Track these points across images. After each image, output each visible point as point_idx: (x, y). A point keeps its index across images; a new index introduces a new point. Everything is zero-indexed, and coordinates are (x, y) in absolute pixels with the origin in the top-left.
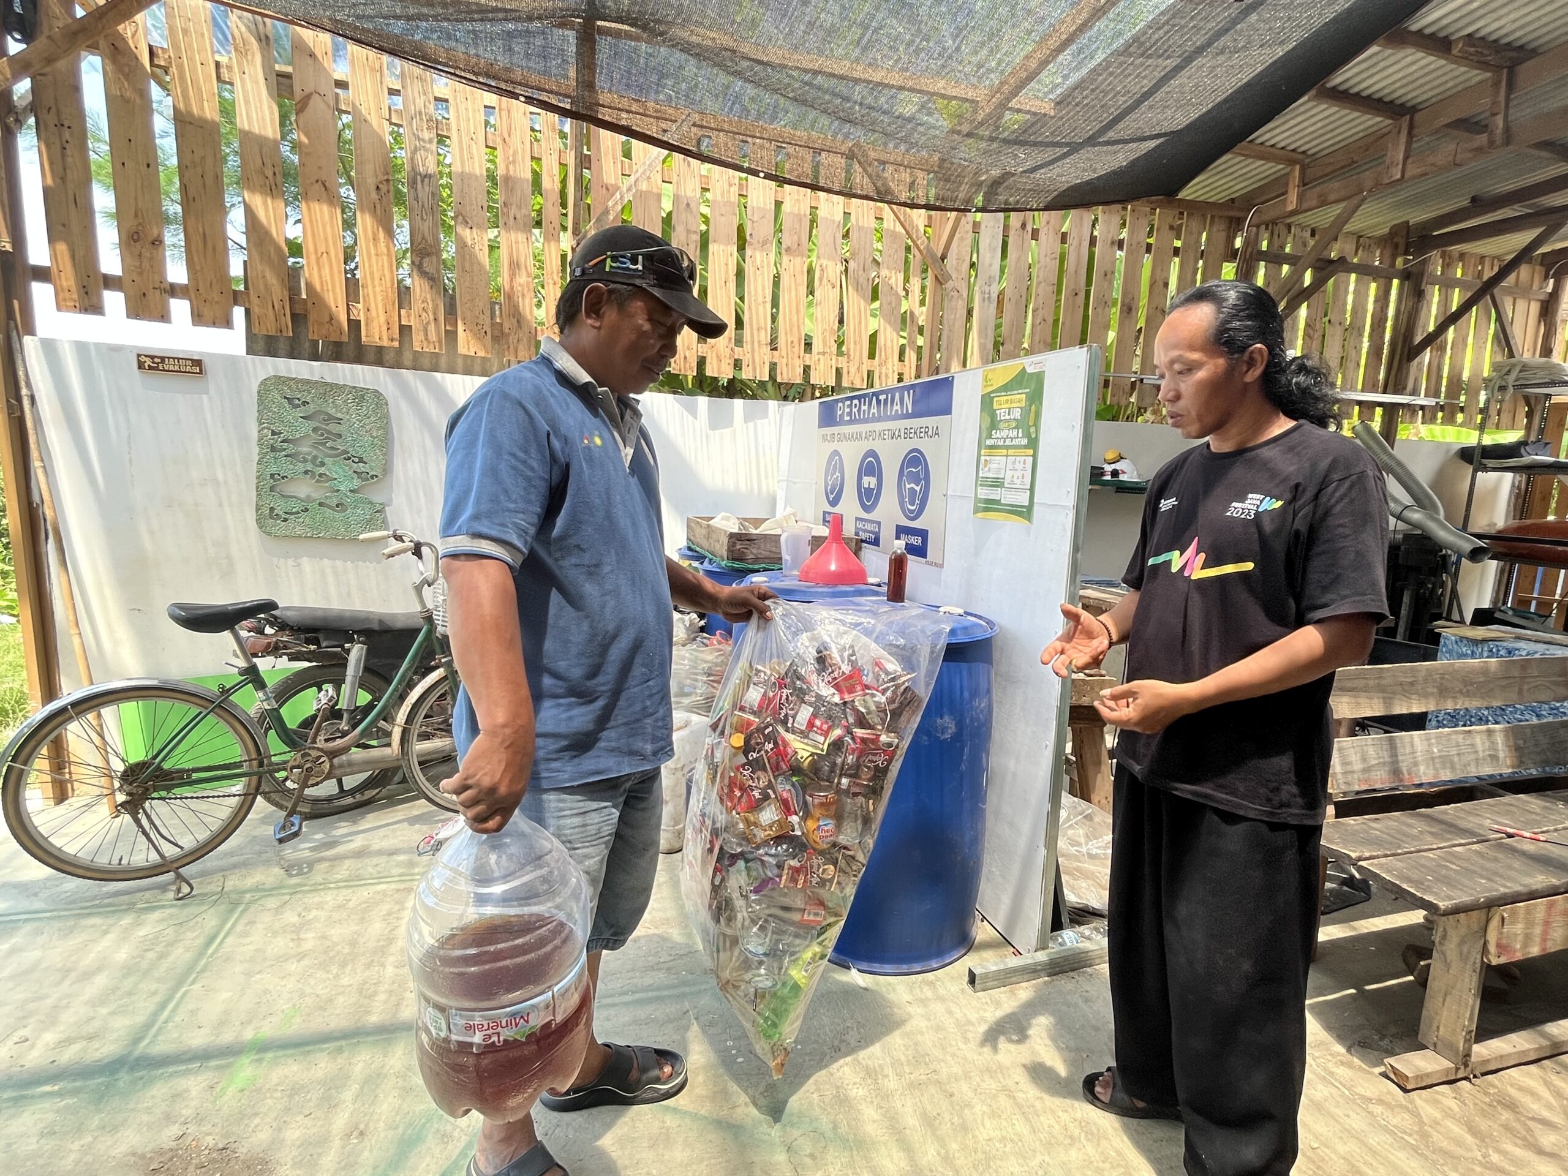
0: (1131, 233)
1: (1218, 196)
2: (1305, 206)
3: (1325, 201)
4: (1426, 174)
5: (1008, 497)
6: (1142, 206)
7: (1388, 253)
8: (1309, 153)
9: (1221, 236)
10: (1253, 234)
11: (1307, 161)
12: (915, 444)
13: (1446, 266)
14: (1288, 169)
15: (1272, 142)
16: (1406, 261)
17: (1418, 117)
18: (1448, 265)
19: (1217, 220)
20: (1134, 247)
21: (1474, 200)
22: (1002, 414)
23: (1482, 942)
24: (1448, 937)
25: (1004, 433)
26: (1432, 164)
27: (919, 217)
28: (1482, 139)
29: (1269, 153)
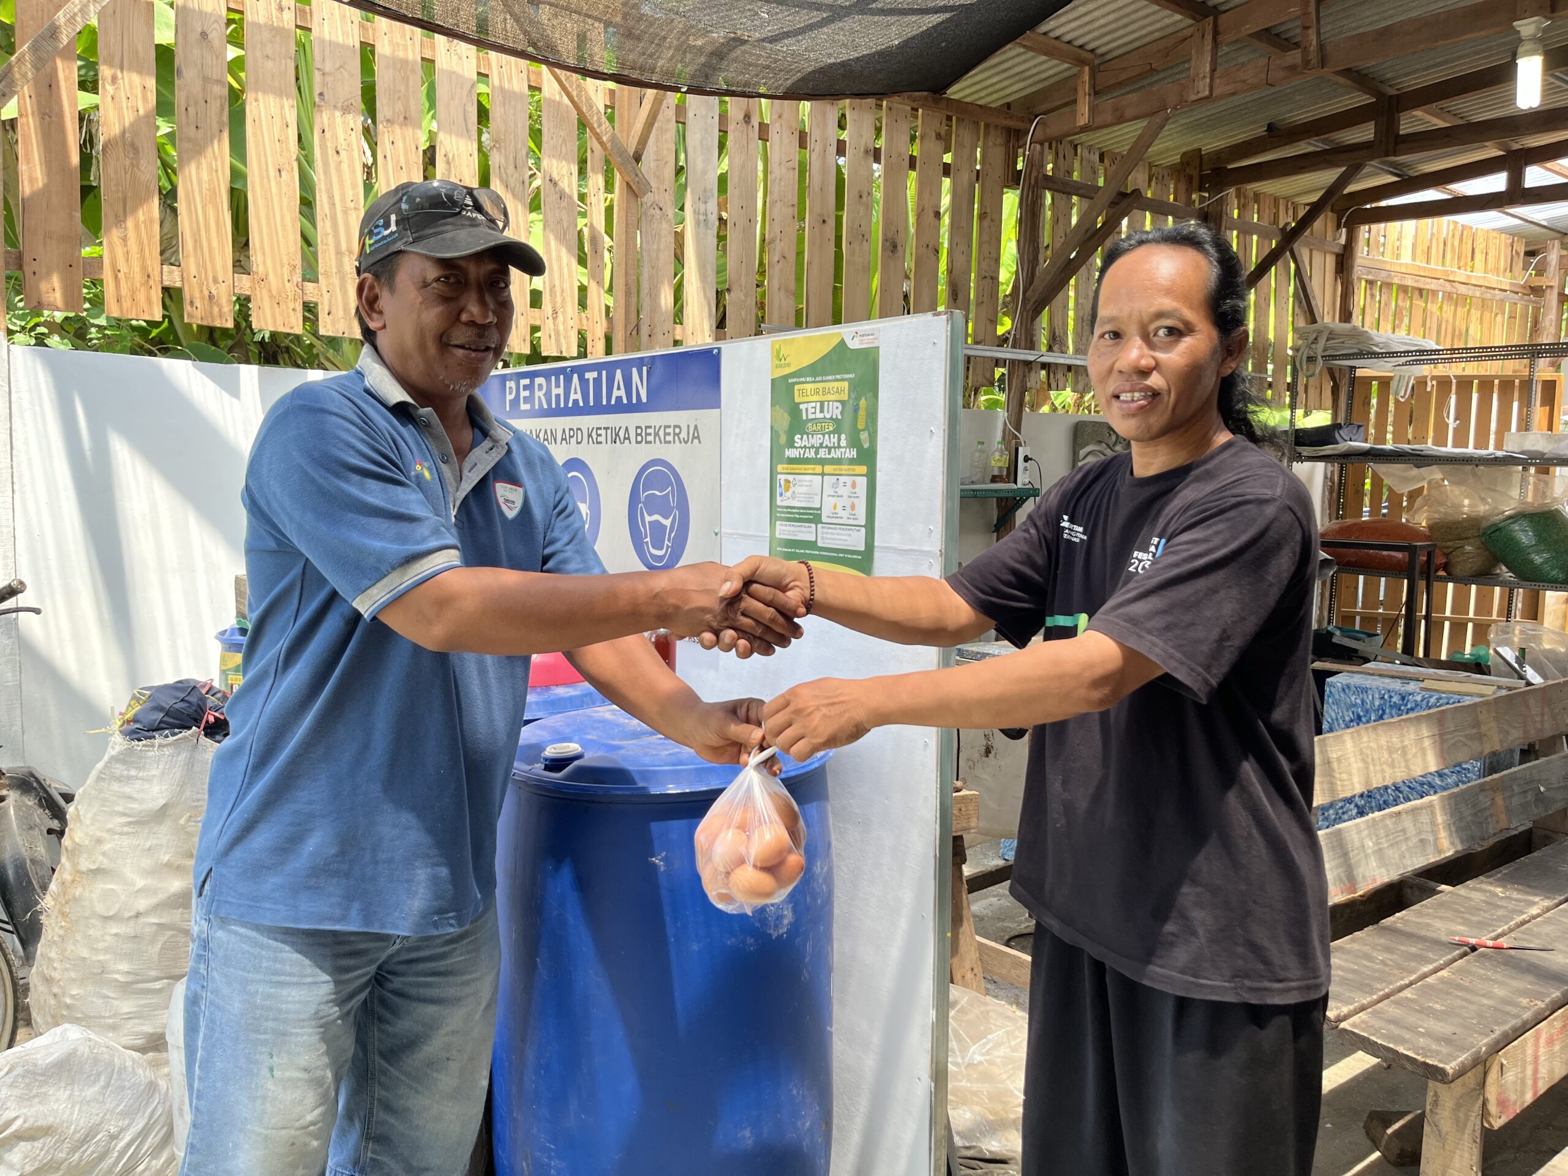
0: (889, 141)
1: (992, 99)
2: (1099, 121)
3: (1122, 116)
4: (1234, 94)
5: (830, 538)
6: (901, 104)
7: (1182, 187)
8: (1099, 51)
9: (998, 154)
10: (1037, 153)
11: (1097, 62)
12: (657, 451)
13: (1242, 207)
14: (1075, 70)
15: (1057, 33)
16: (1202, 199)
17: (1222, 19)
18: (1244, 206)
19: (992, 131)
20: (893, 160)
21: (1271, 127)
22: (809, 410)
23: (1480, 1102)
24: (1440, 1103)
25: (816, 440)
26: (1244, 81)
27: (597, 92)
28: (1294, 57)
29: (1055, 48)
